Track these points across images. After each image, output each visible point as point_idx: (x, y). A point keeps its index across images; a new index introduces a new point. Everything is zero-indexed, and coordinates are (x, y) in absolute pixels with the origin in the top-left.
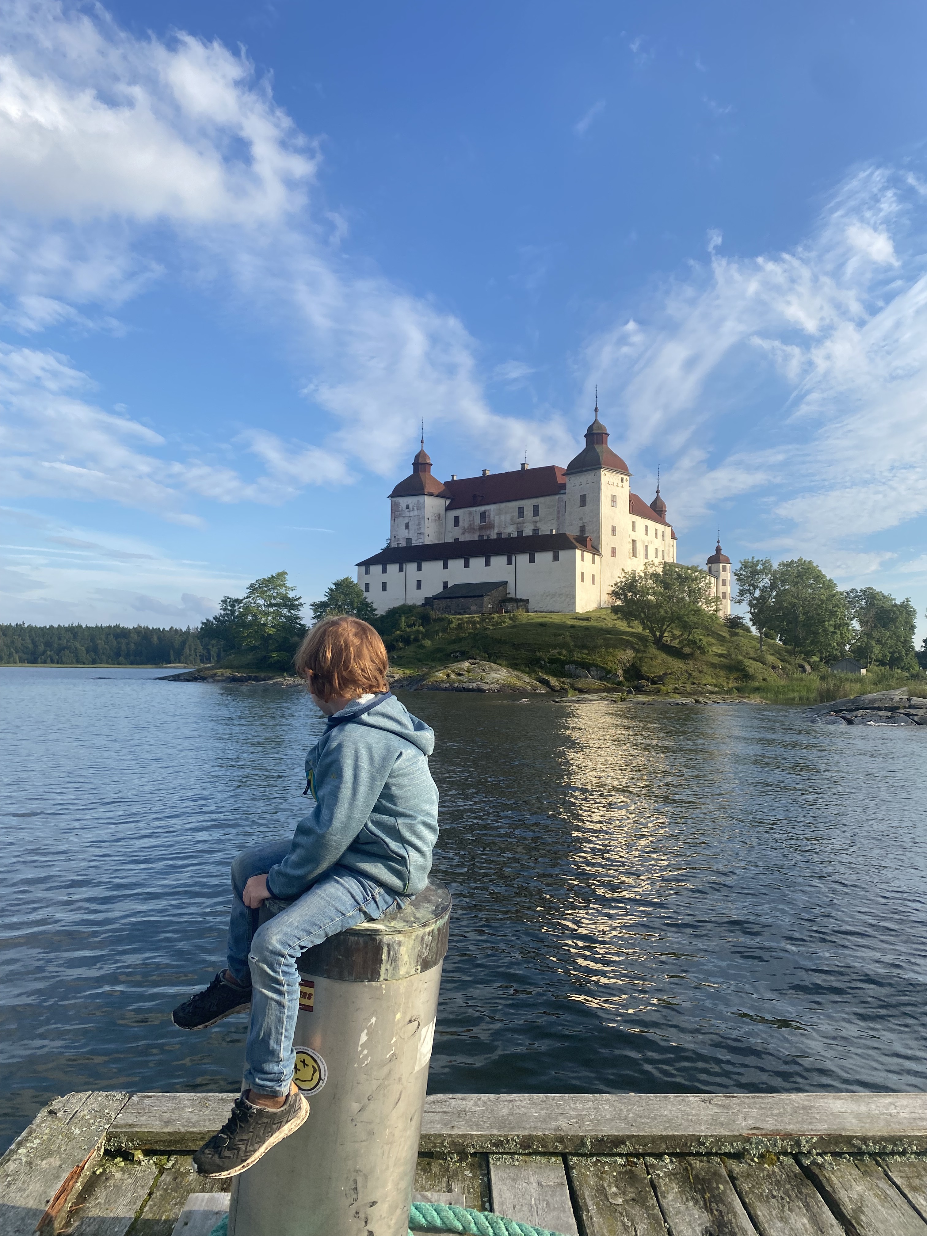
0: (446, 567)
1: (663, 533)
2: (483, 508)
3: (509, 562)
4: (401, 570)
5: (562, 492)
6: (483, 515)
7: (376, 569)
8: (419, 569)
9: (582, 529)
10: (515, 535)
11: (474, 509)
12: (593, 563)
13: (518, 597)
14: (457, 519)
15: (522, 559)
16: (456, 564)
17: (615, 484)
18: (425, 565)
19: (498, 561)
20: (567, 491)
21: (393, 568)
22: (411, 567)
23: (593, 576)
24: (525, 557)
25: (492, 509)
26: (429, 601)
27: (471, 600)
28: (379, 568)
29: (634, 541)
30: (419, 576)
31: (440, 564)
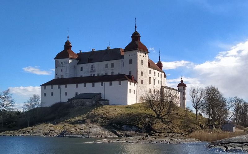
0: (77, 87)
1: (161, 74)
2: (91, 64)
3: (102, 85)
4: (59, 88)
5: (123, 58)
6: (92, 67)
7: (49, 87)
8: (66, 87)
9: (130, 72)
10: (104, 75)
11: (89, 64)
12: (134, 86)
13: (105, 99)
14: (82, 68)
15: (107, 84)
16: (81, 86)
17: (143, 56)
18: (68, 85)
19: (98, 85)
20: (124, 58)
21: (56, 87)
22: (63, 86)
23: (134, 91)
24: (108, 83)
25: (95, 64)
26: (70, 100)
27: (87, 100)
28: (50, 87)
29: (150, 78)
30: (66, 90)
31: (75, 85)
